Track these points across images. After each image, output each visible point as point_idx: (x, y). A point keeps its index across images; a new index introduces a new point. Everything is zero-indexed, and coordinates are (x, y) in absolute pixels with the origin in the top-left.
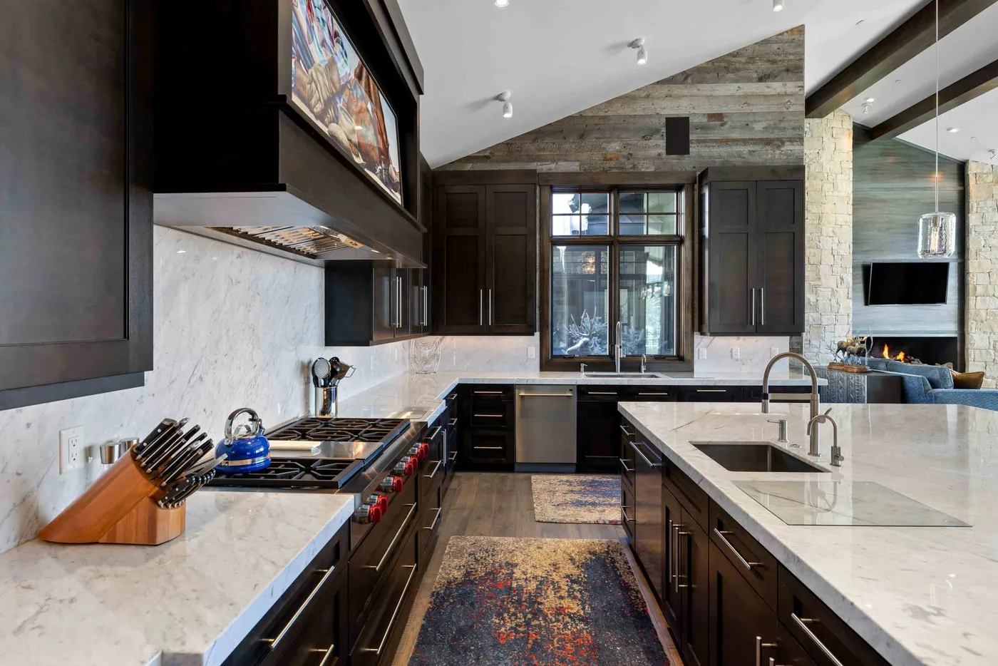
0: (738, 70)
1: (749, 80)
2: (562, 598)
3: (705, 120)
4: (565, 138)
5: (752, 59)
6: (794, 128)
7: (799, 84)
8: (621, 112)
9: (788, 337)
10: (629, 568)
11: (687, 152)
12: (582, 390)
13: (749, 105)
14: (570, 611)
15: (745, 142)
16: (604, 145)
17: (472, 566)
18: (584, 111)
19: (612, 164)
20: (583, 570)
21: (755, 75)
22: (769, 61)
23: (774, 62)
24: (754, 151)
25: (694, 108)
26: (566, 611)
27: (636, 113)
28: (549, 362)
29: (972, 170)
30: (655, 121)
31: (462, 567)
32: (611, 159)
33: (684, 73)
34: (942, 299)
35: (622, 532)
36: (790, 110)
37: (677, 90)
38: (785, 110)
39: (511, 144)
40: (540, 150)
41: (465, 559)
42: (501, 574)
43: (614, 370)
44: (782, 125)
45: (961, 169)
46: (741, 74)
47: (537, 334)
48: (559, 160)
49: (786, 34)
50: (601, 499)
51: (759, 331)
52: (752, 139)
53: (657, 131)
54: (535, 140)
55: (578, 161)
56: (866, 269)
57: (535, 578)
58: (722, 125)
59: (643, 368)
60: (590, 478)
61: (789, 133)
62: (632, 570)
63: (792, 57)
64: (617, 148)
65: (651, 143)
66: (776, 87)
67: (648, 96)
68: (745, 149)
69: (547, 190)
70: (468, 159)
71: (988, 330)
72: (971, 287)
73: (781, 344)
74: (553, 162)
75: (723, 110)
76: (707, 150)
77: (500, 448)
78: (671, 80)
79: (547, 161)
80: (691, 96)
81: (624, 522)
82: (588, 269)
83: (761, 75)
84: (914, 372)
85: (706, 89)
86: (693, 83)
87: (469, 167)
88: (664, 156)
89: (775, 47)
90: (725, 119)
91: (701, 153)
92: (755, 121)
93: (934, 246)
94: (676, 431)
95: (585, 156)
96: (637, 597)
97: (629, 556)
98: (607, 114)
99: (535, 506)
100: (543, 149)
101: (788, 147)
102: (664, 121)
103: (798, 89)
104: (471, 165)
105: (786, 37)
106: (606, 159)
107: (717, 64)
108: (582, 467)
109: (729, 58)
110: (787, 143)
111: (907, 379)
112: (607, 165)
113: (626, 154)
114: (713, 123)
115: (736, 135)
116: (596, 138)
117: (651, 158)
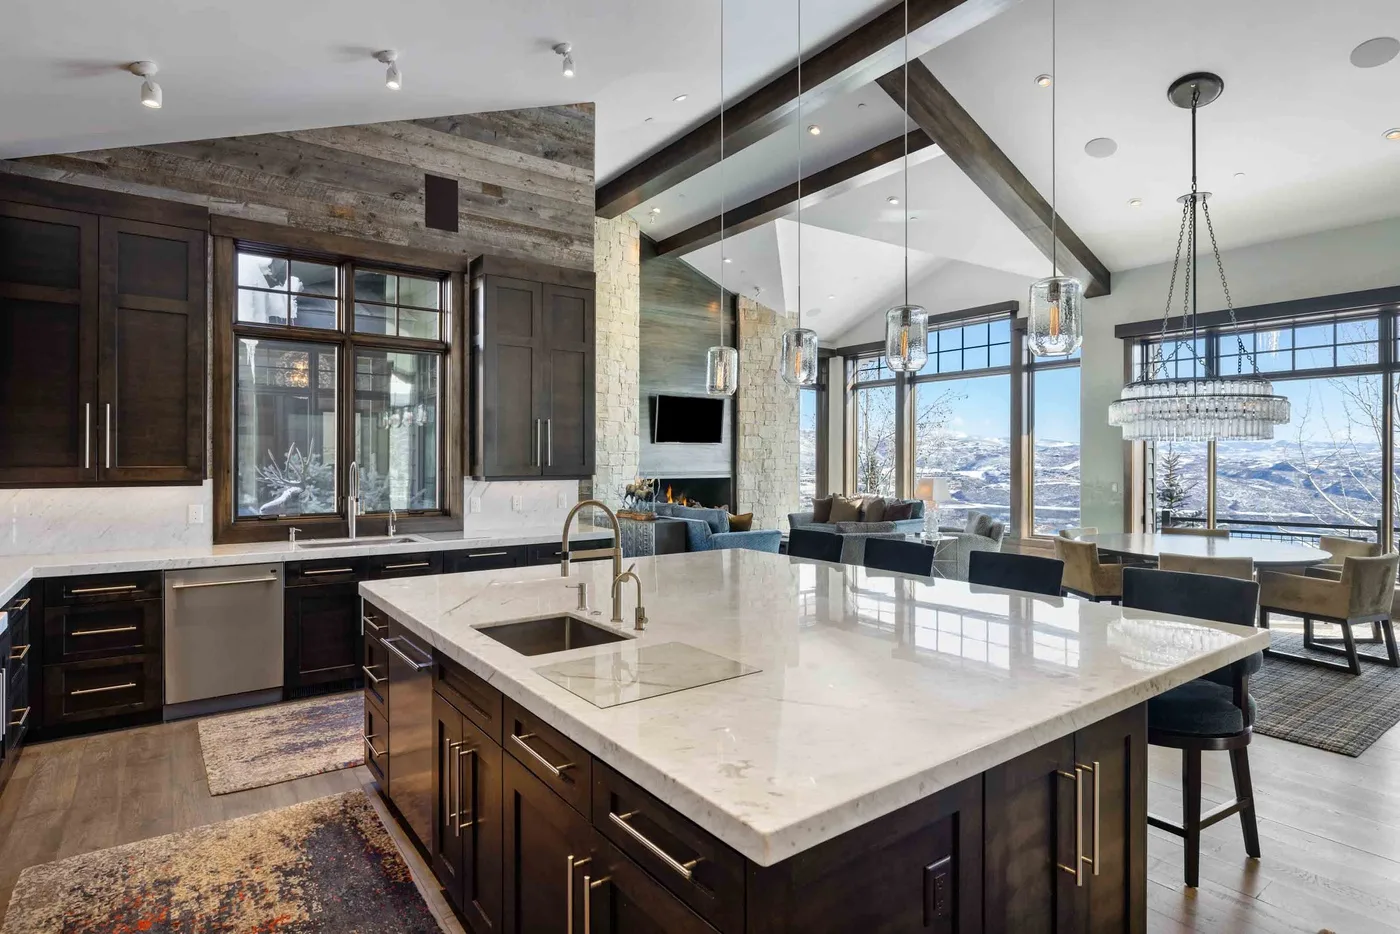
0: (520, 136)
1: (534, 152)
2: (270, 906)
3: (480, 190)
4: (262, 168)
5: (536, 126)
6: (583, 226)
7: (589, 173)
8: (358, 149)
9: (577, 481)
10: (381, 824)
11: (456, 230)
12: (293, 569)
13: (533, 184)
14: (285, 921)
15: (528, 230)
16: (330, 193)
17: (79, 911)
18: (296, 132)
19: (344, 224)
20: (305, 850)
21: (540, 148)
22: (555, 135)
23: (562, 138)
24: (539, 245)
25: (464, 170)
26: (279, 924)
27: (382, 157)
28: (228, 528)
29: (742, 304)
30: (411, 174)
31: (54, 920)
32: (341, 216)
33: (450, 118)
34: (717, 438)
35: (367, 776)
36: (580, 202)
37: (441, 139)
38: (573, 200)
39: (154, 154)
40: (213, 176)
41: (60, 903)
42: (145, 905)
43: (347, 535)
44: (571, 218)
45: (733, 301)
46: (525, 141)
47: (208, 483)
48: (253, 201)
49: (574, 107)
50: (330, 733)
51: (545, 474)
52: (536, 229)
53: (412, 190)
54: (204, 157)
55: (286, 208)
56: (652, 400)
57: (217, 889)
58: (500, 202)
59: (392, 530)
60: (307, 705)
61: (578, 231)
62: (385, 827)
63: (581, 138)
64: (352, 201)
65: (405, 204)
66: (564, 170)
67: (399, 137)
68: (529, 240)
69: (228, 244)
70: (56, 161)
71: (754, 470)
72: (741, 425)
73: (568, 489)
74: (239, 199)
75: (502, 183)
76: (481, 230)
77: (131, 685)
78: (432, 124)
79: (229, 196)
80: (459, 153)
81: (370, 760)
82: (296, 379)
83: (548, 149)
84: (696, 516)
85: (479, 148)
86: (462, 136)
87: (57, 175)
88: (423, 227)
89: (563, 119)
90: (504, 196)
91: (471, 234)
92: (540, 206)
93: (720, 383)
94: (451, 614)
95: (298, 203)
96: (395, 863)
97: (379, 809)
98: (337, 146)
99: (209, 770)
100: (221, 177)
101: (576, 247)
102: (423, 178)
103: (588, 179)
104: (62, 173)
105: (574, 110)
106: (332, 214)
107: (495, 120)
108: (291, 691)
109: (508, 116)
110: (577, 242)
111: (691, 525)
112: (335, 224)
113: (365, 213)
114: (488, 196)
115: (518, 219)
116: (318, 180)
117: (404, 227)
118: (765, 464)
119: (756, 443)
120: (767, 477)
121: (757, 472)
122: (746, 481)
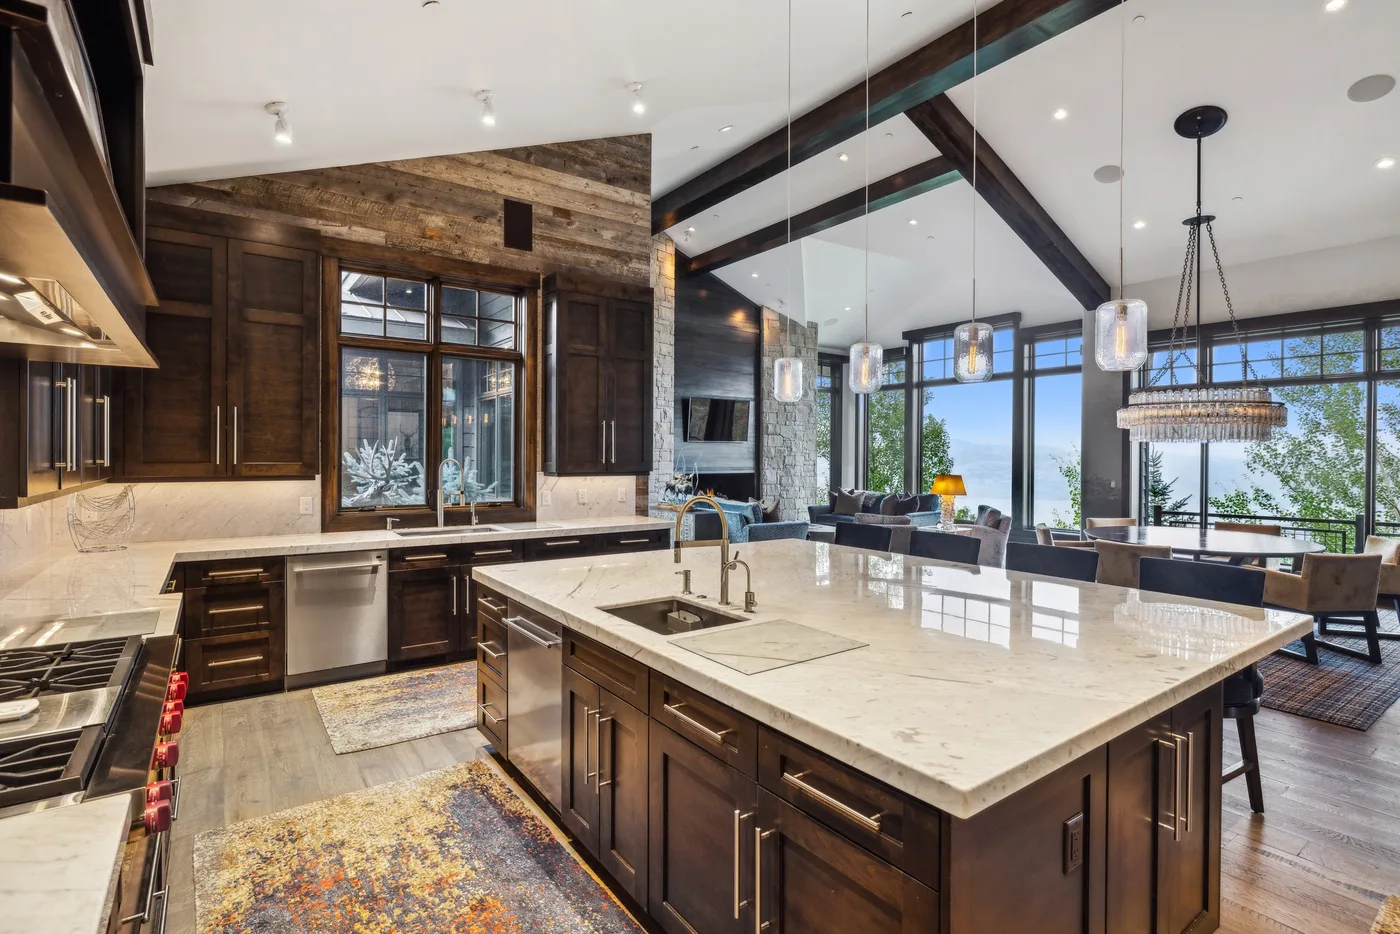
0: (587, 164)
1: (597, 178)
2: (435, 865)
3: (550, 213)
4: (363, 194)
5: (600, 155)
6: (641, 246)
7: (646, 197)
8: (445, 176)
9: (635, 477)
11: (530, 249)
12: (394, 555)
13: (597, 207)
15: (593, 249)
16: (422, 216)
17: (261, 872)
18: (393, 162)
19: (433, 244)
21: (603, 175)
22: (617, 163)
23: (623, 166)
24: (603, 262)
25: (537, 196)
27: (466, 184)
28: (332, 518)
29: (766, 316)
30: (491, 199)
31: (242, 881)
32: (431, 238)
33: (525, 149)
35: (479, 738)
36: (638, 224)
37: (518, 167)
38: (632, 222)
39: (272, 182)
40: (322, 201)
42: (321, 866)
43: (435, 525)
44: (630, 239)
45: (759, 314)
46: (589, 168)
47: (318, 478)
48: (356, 224)
49: (634, 138)
51: (609, 470)
52: (600, 248)
53: (493, 214)
54: (313, 185)
55: (384, 230)
56: (685, 402)
57: (382, 851)
58: (569, 224)
59: (474, 520)
60: (407, 676)
61: (636, 250)
63: (639, 166)
64: (440, 224)
65: (485, 226)
66: (624, 194)
67: (481, 166)
68: (594, 258)
69: (332, 265)
70: (188, 188)
71: (776, 466)
72: (764, 425)
73: (627, 484)
74: (344, 223)
75: (570, 207)
76: (552, 250)
77: (259, 658)
78: (511, 154)
79: (335, 220)
80: (533, 179)
81: (483, 724)
83: (609, 175)
85: (551, 175)
86: (536, 164)
87: (188, 202)
88: (501, 247)
89: (624, 149)
90: (573, 218)
91: (543, 253)
92: (603, 228)
95: (394, 225)
98: (427, 175)
99: (331, 735)
100: (328, 202)
101: (635, 264)
102: (502, 202)
103: (645, 203)
104: (193, 199)
105: (634, 141)
106: (424, 236)
107: (565, 150)
108: (396, 662)
109: (577, 146)
110: (635, 260)
112: (427, 244)
113: (452, 235)
114: (559, 219)
115: (584, 239)
116: (411, 204)
117: (485, 247)
118: (786, 461)
119: (778, 441)
120: (788, 473)
121: (779, 468)
122: (770, 475)
